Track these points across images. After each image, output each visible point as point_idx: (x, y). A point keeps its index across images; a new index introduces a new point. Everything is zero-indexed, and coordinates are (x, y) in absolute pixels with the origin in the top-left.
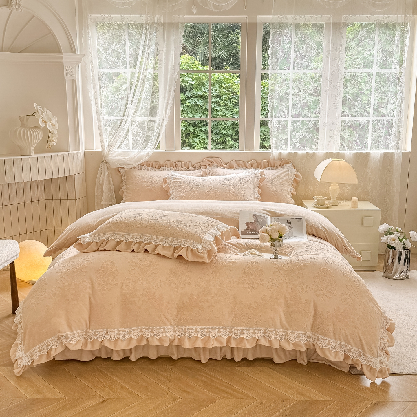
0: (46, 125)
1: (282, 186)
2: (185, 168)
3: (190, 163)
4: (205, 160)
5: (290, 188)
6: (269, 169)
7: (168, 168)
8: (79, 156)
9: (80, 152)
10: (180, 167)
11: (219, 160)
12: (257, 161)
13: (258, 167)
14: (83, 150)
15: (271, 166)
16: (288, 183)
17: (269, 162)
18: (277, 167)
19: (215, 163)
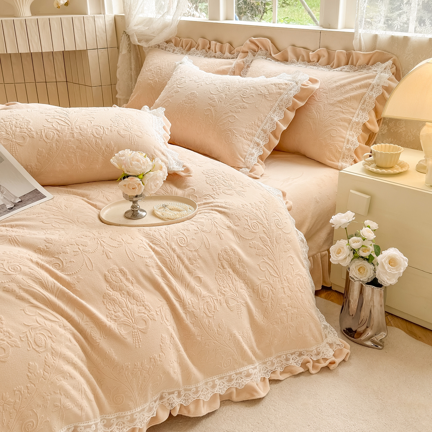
1: (339, 109)
2: (218, 53)
3: (227, 45)
4: (248, 42)
5: (363, 115)
6: (341, 71)
7: (198, 52)
8: (100, 21)
9: (104, 15)
10: (213, 51)
11: (269, 43)
12: (331, 51)
13: (328, 64)
14: (112, 12)
15: (352, 64)
16: (362, 104)
17: (352, 56)
18: (362, 67)
19: (262, 49)
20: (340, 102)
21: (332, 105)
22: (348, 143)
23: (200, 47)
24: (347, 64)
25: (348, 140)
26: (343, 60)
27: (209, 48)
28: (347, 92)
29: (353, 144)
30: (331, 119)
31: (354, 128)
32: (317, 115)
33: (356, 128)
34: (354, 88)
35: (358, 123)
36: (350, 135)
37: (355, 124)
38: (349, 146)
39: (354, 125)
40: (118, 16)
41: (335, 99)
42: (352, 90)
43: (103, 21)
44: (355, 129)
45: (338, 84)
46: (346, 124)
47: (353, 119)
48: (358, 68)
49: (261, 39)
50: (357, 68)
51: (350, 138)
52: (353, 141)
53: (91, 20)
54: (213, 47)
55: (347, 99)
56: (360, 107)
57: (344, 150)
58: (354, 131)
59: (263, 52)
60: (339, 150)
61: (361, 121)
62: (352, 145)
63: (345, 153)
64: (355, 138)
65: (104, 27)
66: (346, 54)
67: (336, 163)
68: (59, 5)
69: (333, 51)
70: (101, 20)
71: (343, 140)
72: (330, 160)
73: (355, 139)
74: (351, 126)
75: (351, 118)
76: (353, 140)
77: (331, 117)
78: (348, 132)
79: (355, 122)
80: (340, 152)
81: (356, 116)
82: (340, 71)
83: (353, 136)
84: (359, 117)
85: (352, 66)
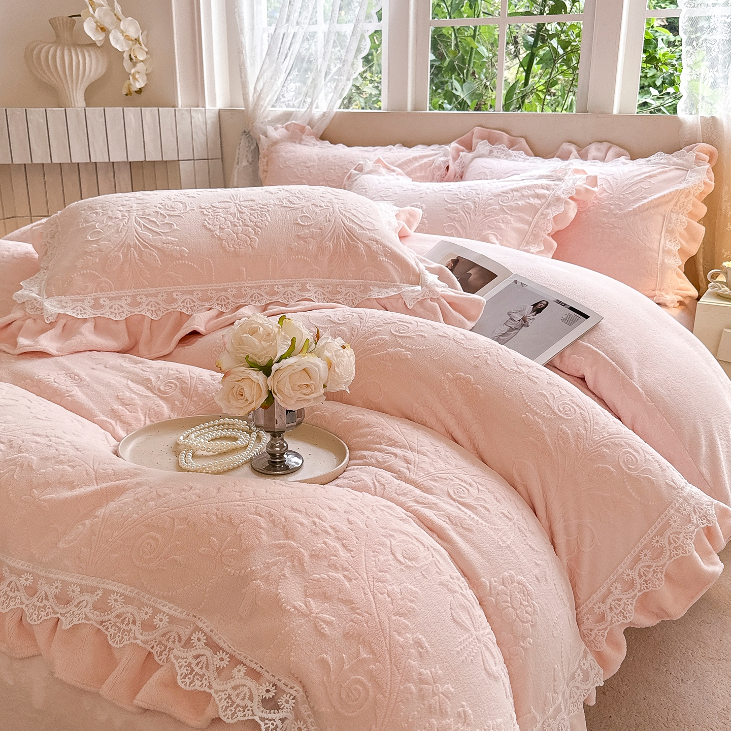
0: (107, 39)
9: (203, 109)
14: (215, 106)
40: (225, 110)
43: (204, 117)
53: (186, 116)
65: (203, 127)
70: (200, 116)
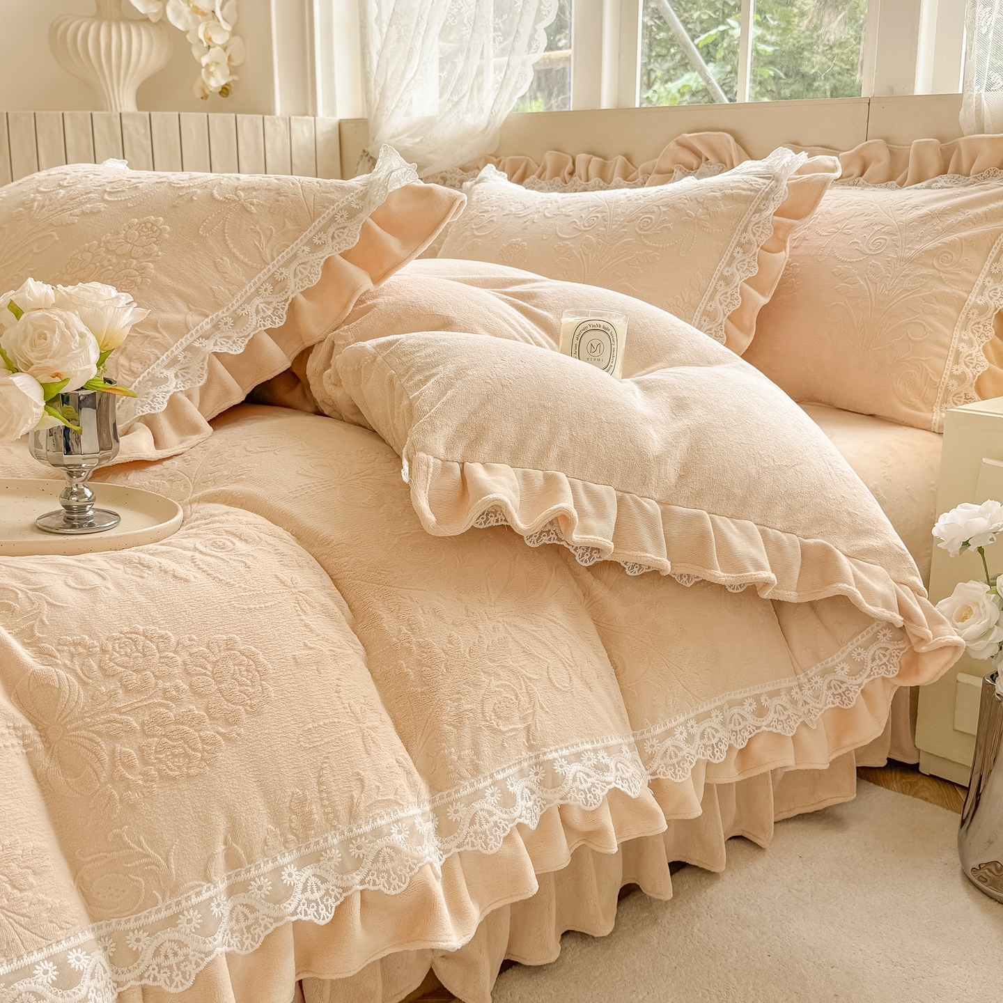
1: (931, 271)
2: (595, 180)
3: (620, 159)
4: (672, 145)
5: (996, 289)
6: (929, 187)
7: (543, 183)
8: (303, 132)
9: (313, 118)
10: (581, 179)
11: (729, 142)
12: (897, 147)
13: (891, 178)
14: (334, 114)
15: (957, 171)
16: (991, 261)
17: (956, 152)
18: (985, 174)
19: (712, 160)
20: (930, 253)
21: (910, 261)
22: (956, 362)
23: (548, 173)
24: (945, 172)
25: (958, 353)
26: (934, 163)
27: (571, 174)
28: (951, 229)
29: (972, 363)
30: (907, 296)
31: (973, 323)
32: (869, 289)
33: (978, 323)
34: (970, 218)
35: (983, 310)
36: (961, 340)
37: (976, 312)
38: (961, 368)
39: (973, 314)
40: (347, 121)
41: (917, 247)
42: (965, 224)
43: (312, 131)
44: (977, 326)
45: (924, 210)
46: (952, 312)
47: (970, 297)
48: (976, 178)
49: (707, 135)
50: (971, 179)
51: (963, 348)
52: (971, 355)
53: (282, 126)
54: (580, 168)
55: (951, 245)
56: (987, 269)
57: (947, 378)
58: (972, 332)
59: (712, 166)
60: (931, 380)
61: (992, 303)
62: (968, 366)
63: (950, 388)
64: (977, 349)
65: (311, 148)
66: (941, 149)
67: (925, 415)
68: (208, 92)
69: (902, 147)
70: (305, 130)
71: (944, 352)
72: (909, 406)
73: (977, 351)
74: (964, 317)
75: (965, 295)
76: (971, 352)
77: (909, 291)
78: (957, 334)
79: (976, 306)
80: (936, 383)
81: (977, 291)
82: (927, 188)
83: (970, 343)
84: (986, 293)
85: (957, 176)
